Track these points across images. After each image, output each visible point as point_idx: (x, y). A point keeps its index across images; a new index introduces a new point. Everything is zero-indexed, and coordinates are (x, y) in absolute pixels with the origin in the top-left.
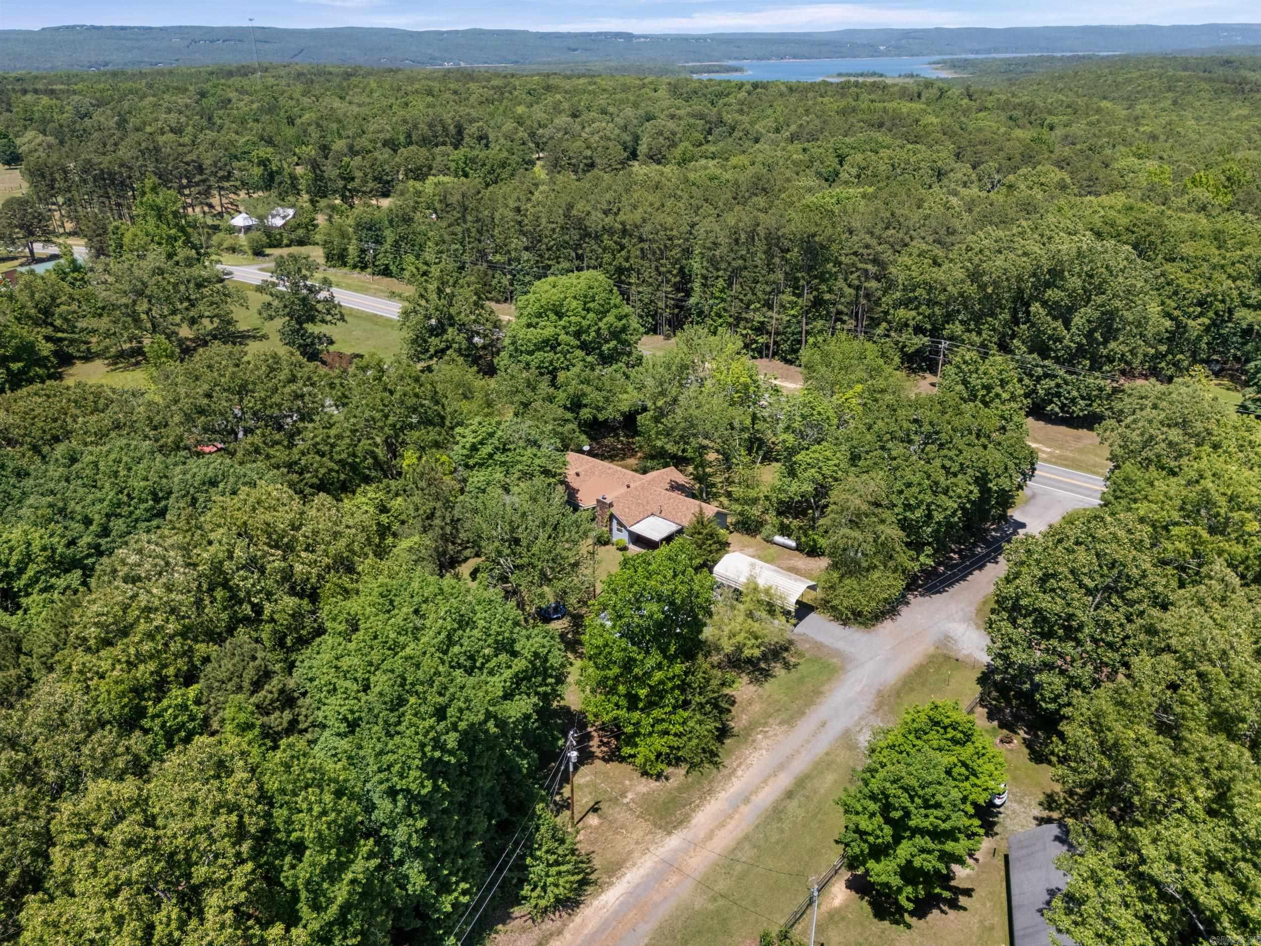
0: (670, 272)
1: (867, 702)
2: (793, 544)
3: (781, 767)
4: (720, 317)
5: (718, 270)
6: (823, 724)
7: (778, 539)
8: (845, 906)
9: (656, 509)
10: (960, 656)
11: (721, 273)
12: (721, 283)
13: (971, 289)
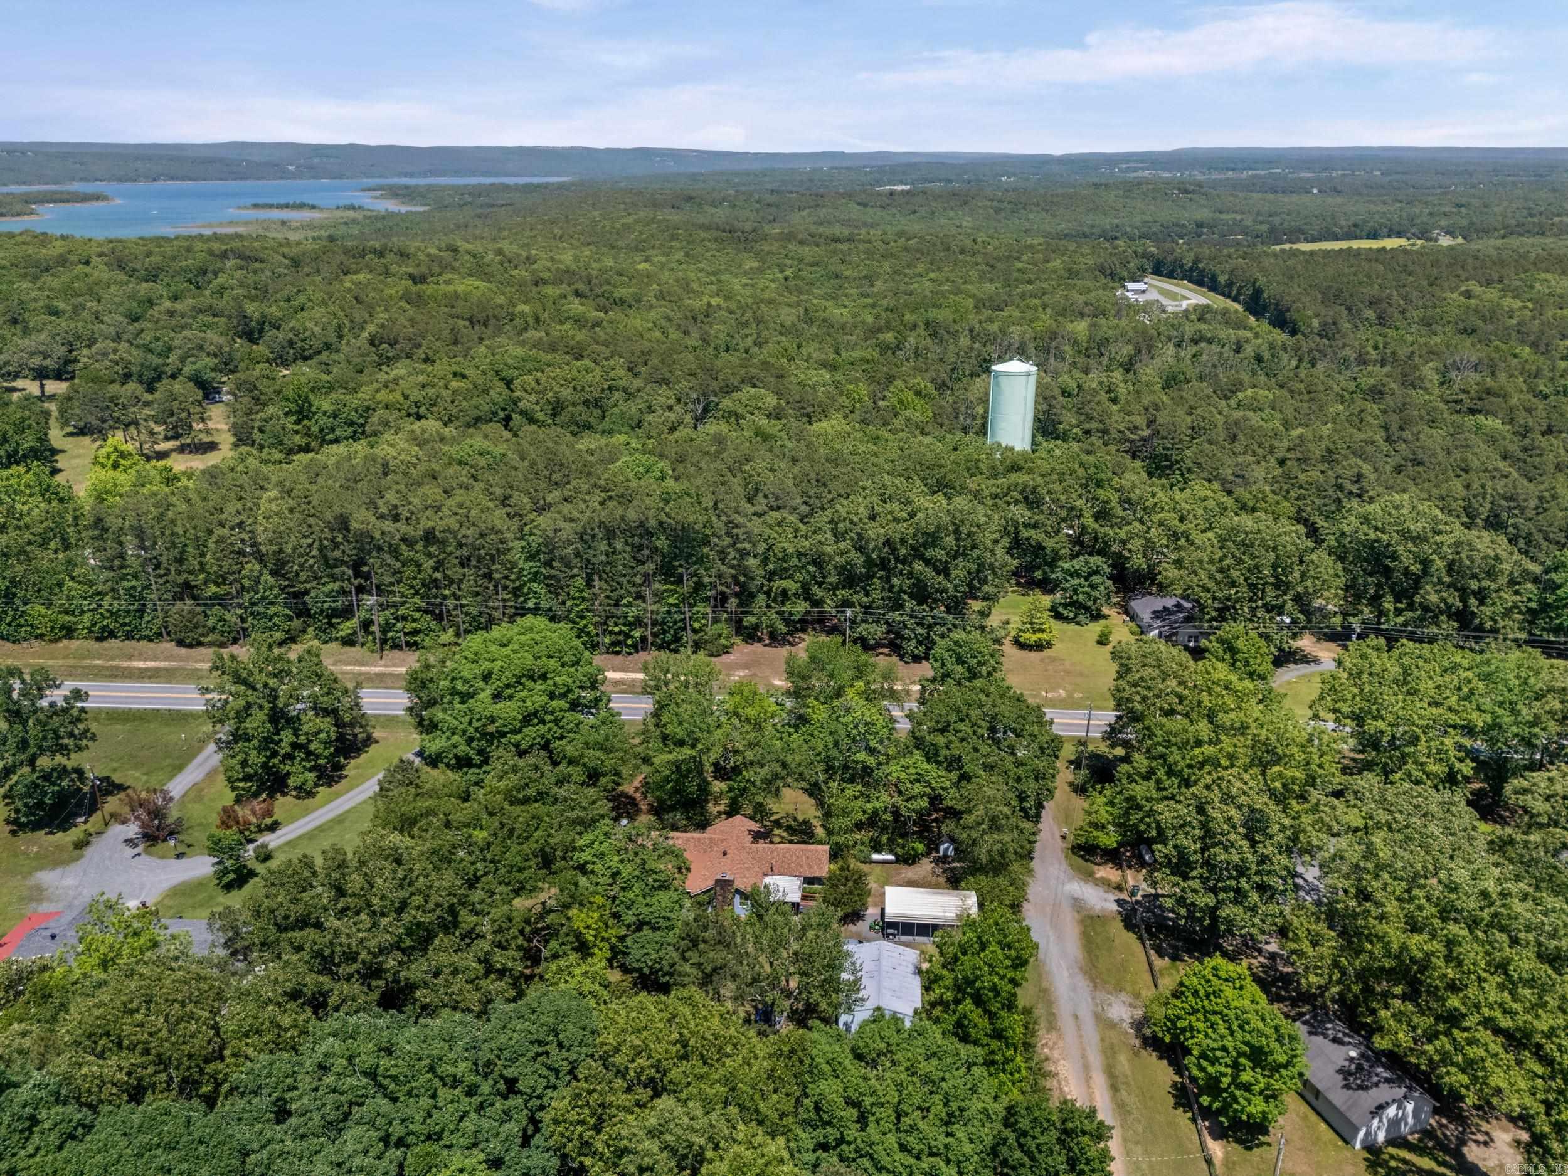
0: (506, 577)
1: (1083, 983)
2: (891, 857)
3: (1086, 1067)
4: (583, 617)
5: (571, 568)
6: (1076, 1017)
7: (876, 856)
8: (1227, 1153)
9: (767, 867)
10: (1097, 912)
11: (575, 571)
12: (580, 582)
13: (858, 559)
